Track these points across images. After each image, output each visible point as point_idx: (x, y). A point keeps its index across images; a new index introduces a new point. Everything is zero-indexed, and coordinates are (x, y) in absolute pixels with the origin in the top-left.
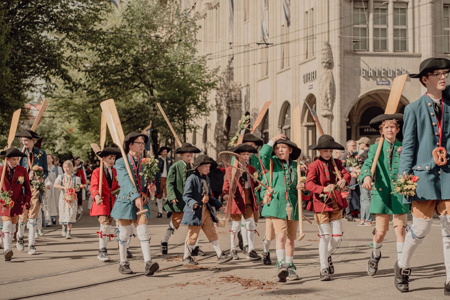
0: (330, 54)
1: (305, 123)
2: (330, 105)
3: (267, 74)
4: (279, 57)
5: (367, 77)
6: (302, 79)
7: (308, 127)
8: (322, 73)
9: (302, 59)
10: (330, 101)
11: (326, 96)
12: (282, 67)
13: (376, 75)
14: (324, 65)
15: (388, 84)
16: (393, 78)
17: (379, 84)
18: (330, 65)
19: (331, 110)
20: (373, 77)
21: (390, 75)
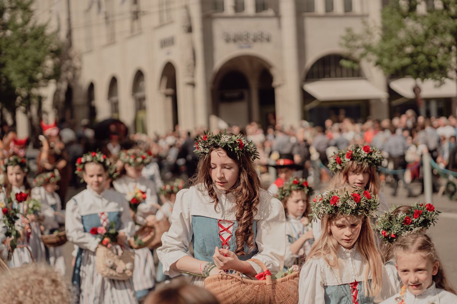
0: (189, 18)
1: (164, 90)
2: (192, 71)
5: (228, 41)
6: (157, 45)
7: (167, 96)
8: (181, 38)
11: (188, 62)
12: (133, 32)
13: (237, 39)
15: (250, 47)
16: (255, 41)
17: (241, 47)
18: (190, 30)
19: (193, 76)
20: (235, 41)
21: (252, 37)
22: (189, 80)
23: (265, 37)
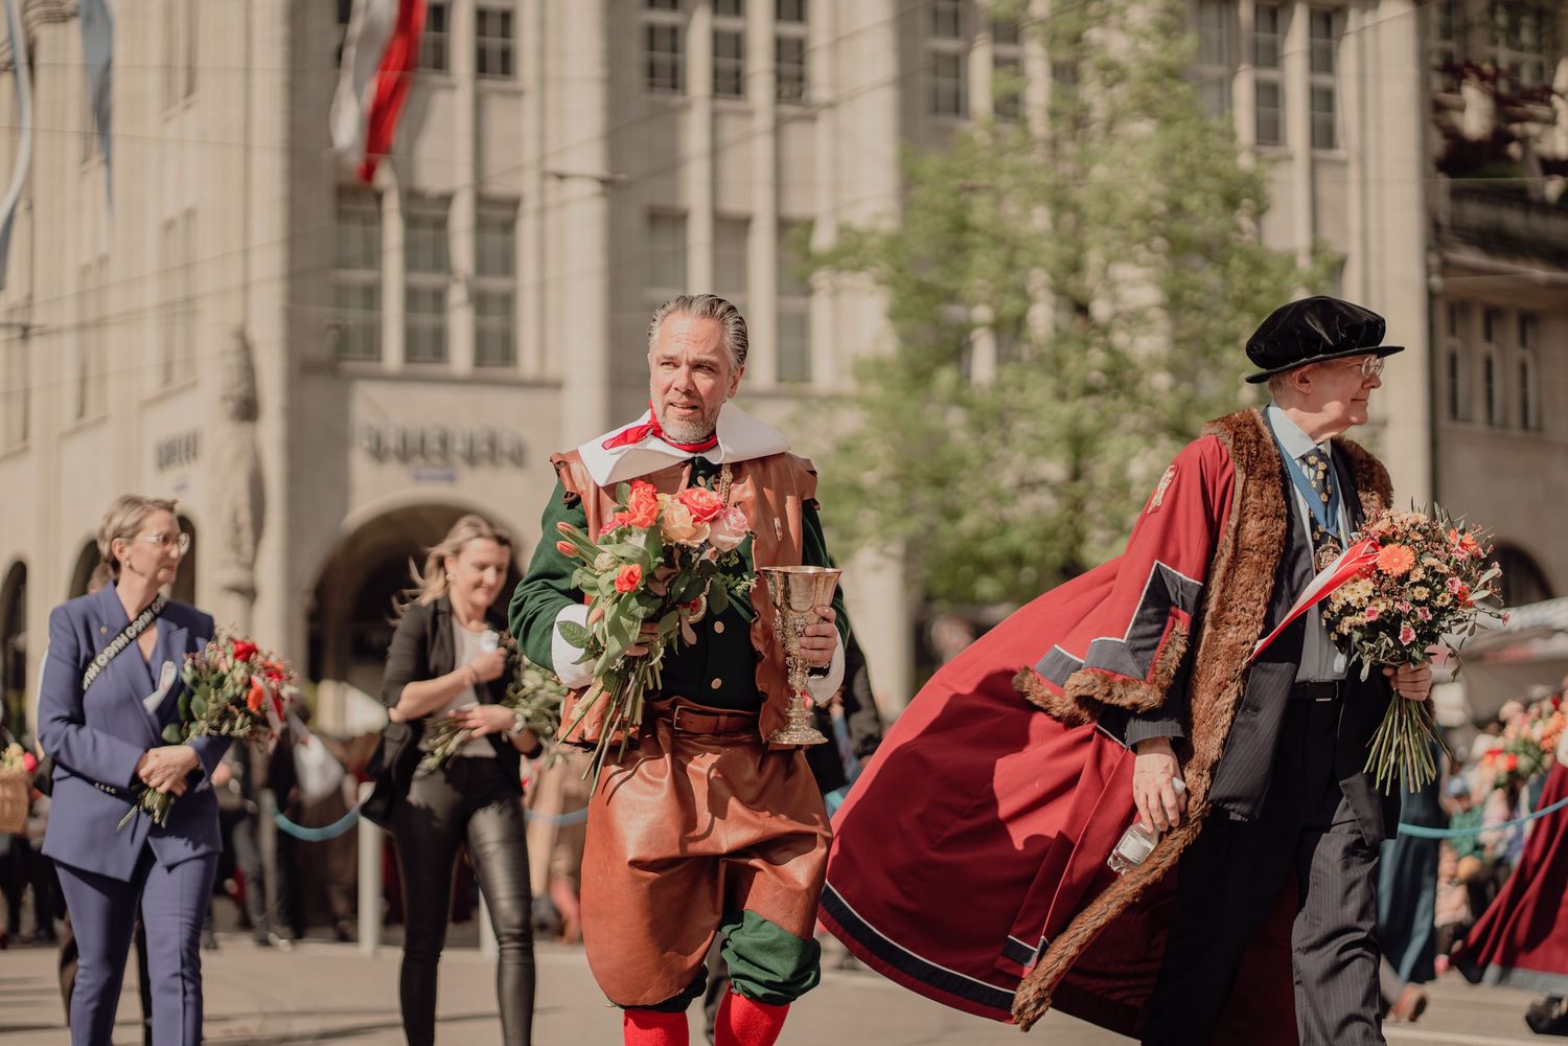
0: (249, 371)
2: (247, 547)
3: (25, 436)
4: (70, 376)
5: (379, 453)
6: (149, 458)
8: (220, 435)
9: (151, 384)
10: (247, 535)
11: (235, 518)
12: (81, 413)
13: (410, 451)
14: (230, 405)
15: (451, 479)
16: (471, 459)
17: (418, 478)
18: (248, 410)
19: (251, 566)
20: (405, 455)
21: (459, 447)
22: (234, 575)
23: (507, 447)
